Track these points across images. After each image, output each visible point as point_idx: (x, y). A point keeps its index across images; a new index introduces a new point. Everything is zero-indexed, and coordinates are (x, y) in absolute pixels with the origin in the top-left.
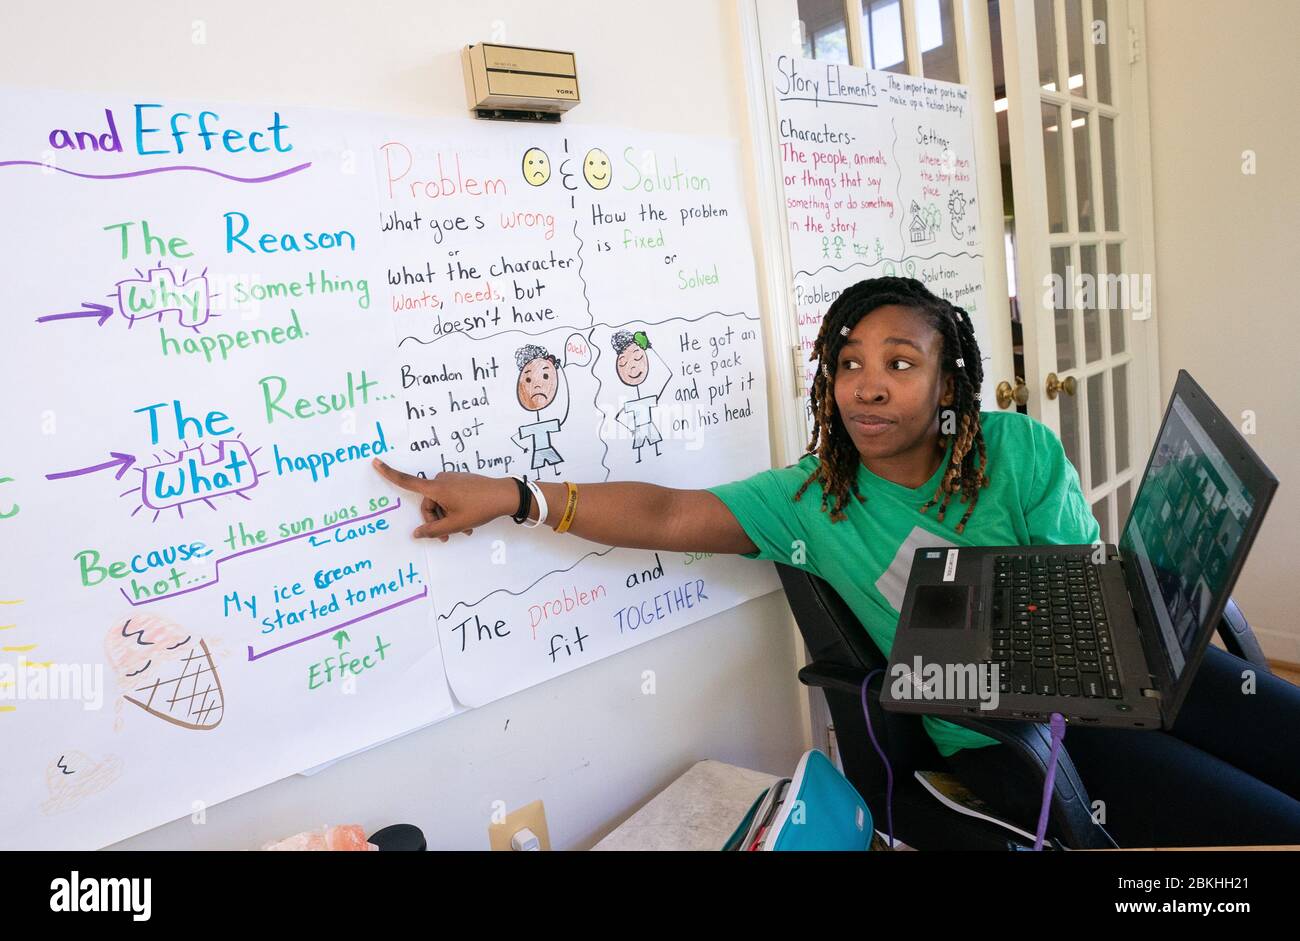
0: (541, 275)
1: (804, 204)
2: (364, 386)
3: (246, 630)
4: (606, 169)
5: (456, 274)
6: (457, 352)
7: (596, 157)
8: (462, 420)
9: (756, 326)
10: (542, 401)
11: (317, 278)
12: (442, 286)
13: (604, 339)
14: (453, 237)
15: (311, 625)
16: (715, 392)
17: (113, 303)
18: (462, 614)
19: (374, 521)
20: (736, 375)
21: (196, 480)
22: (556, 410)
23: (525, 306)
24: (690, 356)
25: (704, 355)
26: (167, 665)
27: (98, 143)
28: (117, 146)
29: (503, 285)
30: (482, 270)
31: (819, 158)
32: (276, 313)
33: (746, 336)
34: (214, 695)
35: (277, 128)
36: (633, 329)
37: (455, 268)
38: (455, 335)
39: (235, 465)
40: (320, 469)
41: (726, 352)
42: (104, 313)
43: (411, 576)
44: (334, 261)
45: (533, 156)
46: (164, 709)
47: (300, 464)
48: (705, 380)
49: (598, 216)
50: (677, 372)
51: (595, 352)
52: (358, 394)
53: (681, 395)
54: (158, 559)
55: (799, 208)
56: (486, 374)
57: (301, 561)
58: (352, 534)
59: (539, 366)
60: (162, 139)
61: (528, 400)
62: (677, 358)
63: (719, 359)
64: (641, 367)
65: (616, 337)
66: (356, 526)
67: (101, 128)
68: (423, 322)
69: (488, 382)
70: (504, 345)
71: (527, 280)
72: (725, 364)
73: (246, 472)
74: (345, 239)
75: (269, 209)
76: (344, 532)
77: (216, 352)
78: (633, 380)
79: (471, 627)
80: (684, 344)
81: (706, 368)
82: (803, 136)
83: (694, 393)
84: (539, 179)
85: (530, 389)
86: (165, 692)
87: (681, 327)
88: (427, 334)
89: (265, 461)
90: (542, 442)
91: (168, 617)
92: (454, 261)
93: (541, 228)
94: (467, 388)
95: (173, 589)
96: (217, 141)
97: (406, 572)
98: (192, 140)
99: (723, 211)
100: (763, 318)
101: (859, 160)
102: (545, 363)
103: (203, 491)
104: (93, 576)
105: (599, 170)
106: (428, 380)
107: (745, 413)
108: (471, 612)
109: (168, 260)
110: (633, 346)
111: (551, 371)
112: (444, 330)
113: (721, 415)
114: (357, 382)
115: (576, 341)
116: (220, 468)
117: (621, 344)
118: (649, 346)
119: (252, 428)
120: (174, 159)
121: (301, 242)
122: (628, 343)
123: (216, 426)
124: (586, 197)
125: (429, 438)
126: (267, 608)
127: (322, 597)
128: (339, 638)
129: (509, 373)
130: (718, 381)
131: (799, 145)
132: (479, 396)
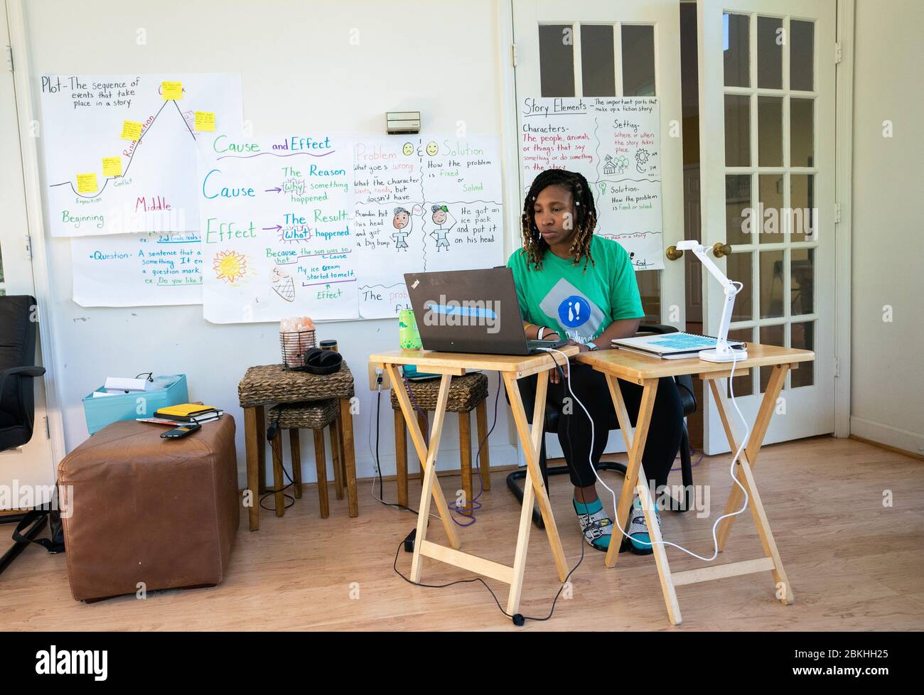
0: (406, 184)
1: (534, 159)
2: (344, 215)
3: (302, 278)
4: (436, 149)
5: (376, 183)
6: (374, 207)
7: (432, 145)
8: (374, 229)
9: (500, 207)
10: (402, 226)
11: (333, 183)
12: (371, 187)
13: (428, 207)
14: (376, 172)
15: (319, 280)
16: (475, 231)
17: (281, 188)
18: (366, 289)
19: (342, 255)
20: (487, 225)
21: (295, 235)
22: (407, 229)
23: (398, 195)
24: (466, 216)
25: (473, 216)
26: (283, 282)
27: (283, 148)
28: (287, 148)
29: (392, 187)
30: (385, 182)
31: (543, 139)
32: (320, 192)
33: (494, 211)
34: (292, 293)
35: (327, 141)
36: (441, 205)
37: (376, 181)
38: (374, 202)
39: (305, 232)
40: (328, 237)
41: (483, 216)
42: (280, 190)
43: (352, 274)
44: (339, 179)
45: (408, 145)
46: (280, 293)
47: (323, 234)
48: (471, 226)
49: (430, 165)
50: (459, 222)
51: (424, 211)
52: (342, 217)
53: (460, 230)
54: (284, 254)
55: (531, 160)
56: (383, 215)
57: (320, 262)
58: (335, 257)
59: (402, 214)
60: (297, 146)
61: (397, 225)
62: (459, 216)
63: (479, 219)
64: (443, 218)
65: (434, 207)
66: (336, 255)
67: (283, 144)
68: (364, 197)
69: (384, 218)
70: (391, 206)
71: (400, 186)
72: (482, 220)
73: (308, 234)
74: (342, 172)
75: (322, 165)
76: (333, 256)
77: (304, 202)
78: (440, 222)
79: (369, 294)
80: (464, 211)
81: (473, 221)
82: (535, 130)
83: (466, 230)
84: (409, 152)
85: (398, 221)
86: (281, 289)
87: (464, 205)
88: (365, 201)
89: (313, 232)
90: (400, 239)
91: (286, 269)
92: (375, 179)
93: (408, 170)
94: (376, 219)
95: (287, 262)
96: (311, 146)
97: (350, 272)
98: (305, 146)
99: (488, 162)
100: (503, 204)
101: (569, 138)
102: (404, 214)
103: (297, 238)
104: (269, 255)
105: (433, 149)
106: (364, 215)
107: (491, 240)
108: (370, 289)
109: (296, 177)
110: (440, 211)
111: (406, 216)
112: (370, 200)
113: (479, 240)
114: (342, 213)
115: (417, 207)
116: (302, 232)
117: (435, 209)
118: (447, 211)
119: (311, 223)
120: (300, 151)
121: (330, 173)
122: (438, 209)
123: (302, 221)
124: (426, 158)
125: (362, 233)
126: (309, 273)
127: (324, 273)
128: (327, 286)
129: (391, 216)
130: (479, 226)
131: (532, 134)
132: (380, 222)
